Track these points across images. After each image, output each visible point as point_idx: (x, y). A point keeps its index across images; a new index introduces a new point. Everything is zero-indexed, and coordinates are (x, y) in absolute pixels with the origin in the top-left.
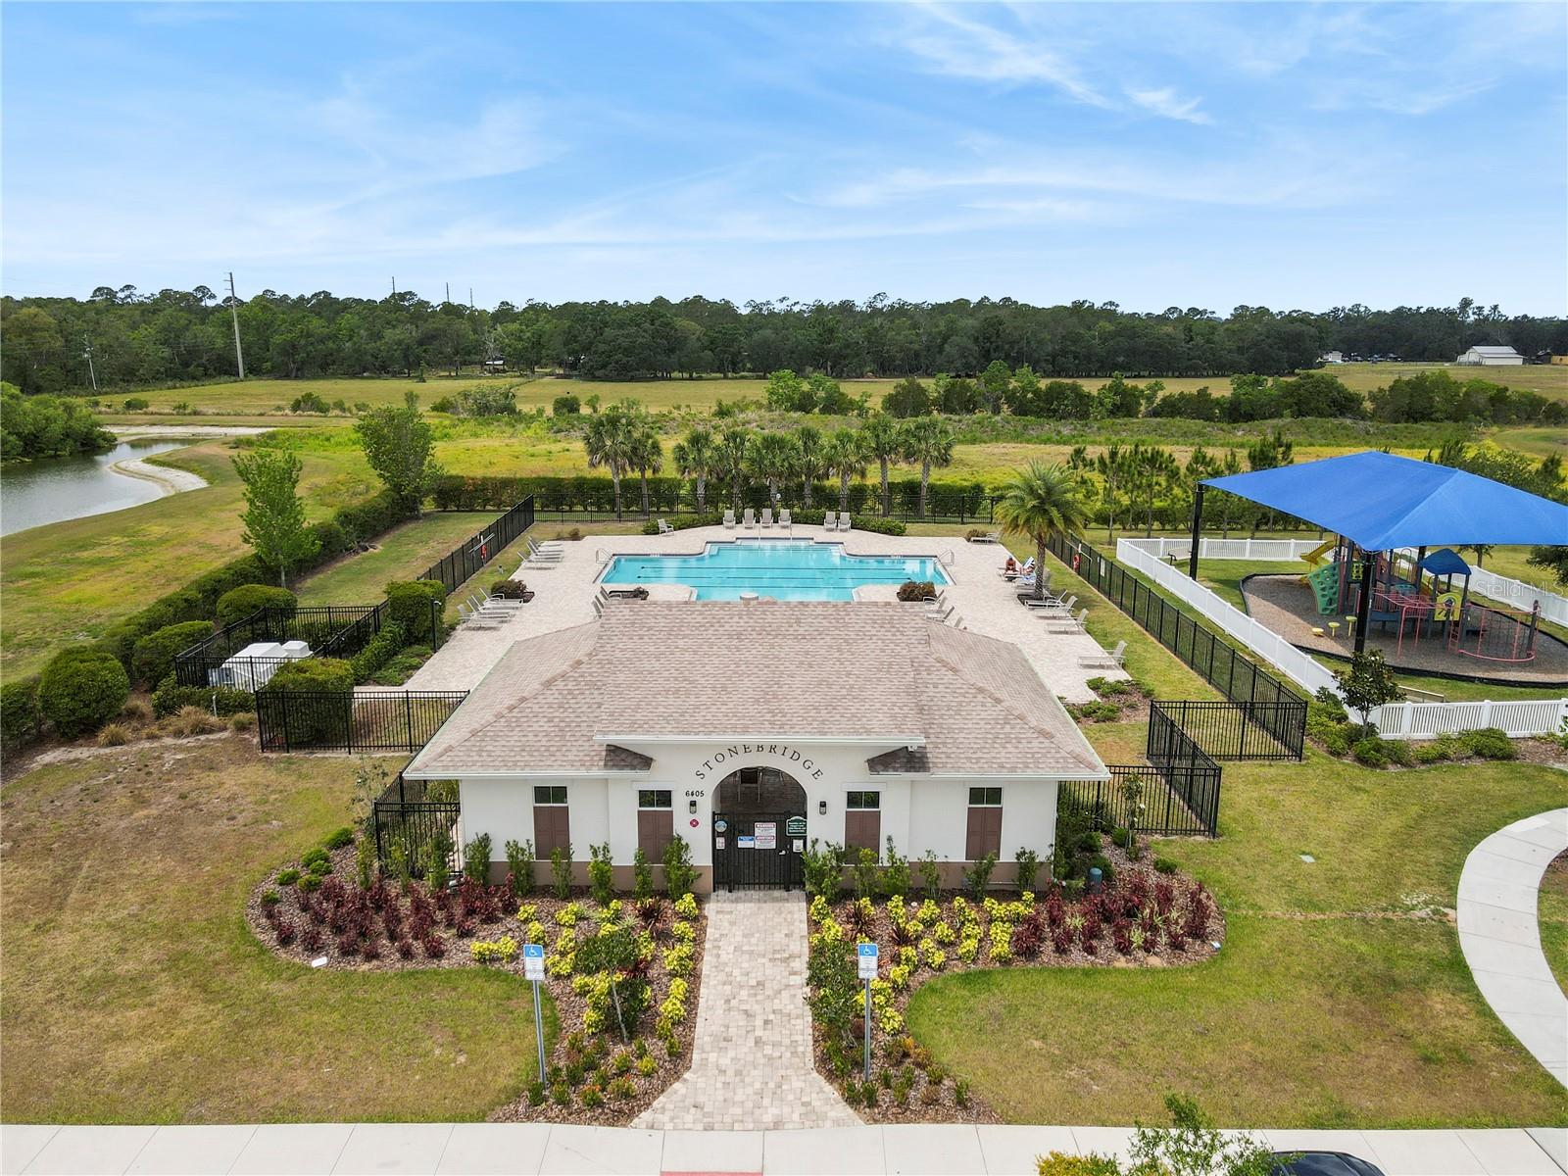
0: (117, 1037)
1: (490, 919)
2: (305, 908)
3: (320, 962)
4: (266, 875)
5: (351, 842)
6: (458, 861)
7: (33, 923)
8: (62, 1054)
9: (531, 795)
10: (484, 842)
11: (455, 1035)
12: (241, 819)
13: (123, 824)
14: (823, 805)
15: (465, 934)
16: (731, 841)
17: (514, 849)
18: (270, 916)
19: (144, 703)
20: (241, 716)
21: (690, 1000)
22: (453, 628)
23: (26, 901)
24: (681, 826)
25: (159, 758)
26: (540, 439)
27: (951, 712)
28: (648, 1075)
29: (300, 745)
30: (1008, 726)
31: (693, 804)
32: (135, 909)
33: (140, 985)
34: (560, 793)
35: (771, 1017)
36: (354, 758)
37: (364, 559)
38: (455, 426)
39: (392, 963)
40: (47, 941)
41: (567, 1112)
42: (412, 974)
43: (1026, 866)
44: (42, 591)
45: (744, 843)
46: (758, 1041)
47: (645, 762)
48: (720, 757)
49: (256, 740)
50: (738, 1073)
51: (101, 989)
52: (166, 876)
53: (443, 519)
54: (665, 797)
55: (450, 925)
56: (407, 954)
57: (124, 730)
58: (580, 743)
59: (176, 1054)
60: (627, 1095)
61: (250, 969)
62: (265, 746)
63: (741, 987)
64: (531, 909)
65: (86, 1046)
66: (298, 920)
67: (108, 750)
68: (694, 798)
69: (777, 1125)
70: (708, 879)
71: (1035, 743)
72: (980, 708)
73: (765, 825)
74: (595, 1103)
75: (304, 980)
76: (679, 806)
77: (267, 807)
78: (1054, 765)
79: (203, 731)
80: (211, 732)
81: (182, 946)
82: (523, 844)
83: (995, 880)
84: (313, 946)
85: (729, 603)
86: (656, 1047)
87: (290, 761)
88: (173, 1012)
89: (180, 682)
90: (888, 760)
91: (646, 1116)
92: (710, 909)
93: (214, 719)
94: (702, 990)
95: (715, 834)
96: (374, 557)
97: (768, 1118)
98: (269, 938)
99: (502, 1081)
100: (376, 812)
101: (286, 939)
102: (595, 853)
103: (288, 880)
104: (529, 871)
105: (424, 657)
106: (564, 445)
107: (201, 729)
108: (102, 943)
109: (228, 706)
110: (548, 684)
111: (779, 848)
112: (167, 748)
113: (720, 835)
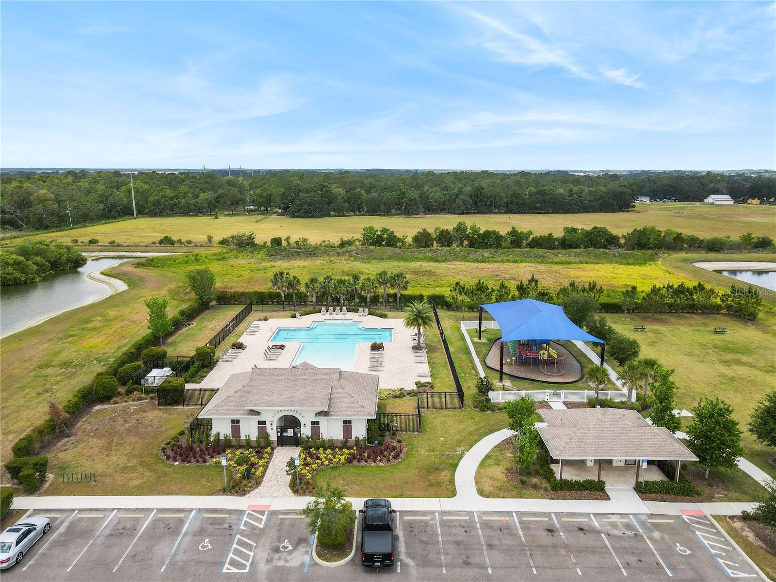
0: (131, 479)
1: (219, 454)
2: (173, 450)
3: (177, 463)
4: (162, 442)
5: (184, 433)
6: (212, 439)
7: (105, 454)
8: (120, 483)
9: (231, 421)
10: (218, 434)
11: (208, 479)
12: (154, 427)
13: (122, 428)
14: (305, 424)
15: (212, 457)
16: (282, 434)
17: (226, 436)
18: (164, 452)
19: (122, 390)
20: (152, 395)
21: (264, 473)
22: (218, 361)
23: (102, 449)
24: (269, 430)
25: (129, 408)
26: (263, 260)
27: (339, 401)
28: (250, 487)
29: (170, 404)
30: (353, 404)
31: (272, 424)
32: (130, 451)
33: (134, 469)
34: (238, 421)
36: (186, 408)
37: (189, 329)
38: (227, 253)
39: (194, 464)
40: (110, 458)
41: (231, 494)
42: (199, 466)
43: (357, 441)
44: (77, 343)
45: (285, 434)
47: (259, 413)
48: (278, 412)
49: (156, 402)
50: (271, 487)
51: (125, 469)
52: (137, 442)
53: (219, 308)
54: (264, 422)
55: (208, 455)
56: (198, 461)
57: (118, 399)
58: (242, 409)
59: (145, 483)
60: (244, 491)
61: (160, 465)
62: (159, 404)
64: (229, 451)
65: (124, 481)
66: (171, 454)
67: (113, 406)
69: (276, 497)
70: (276, 444)
72: (347, 399)
73: (290, 430)
74: (237, 492)
75: (173, 468)
76: (268, 425)
77: (161, 423)
79: (141, 400)
80: (143, 400)
81: (143, 460)
82: (228, 435)
83: (349, 445)
84: (175, 460)
86: (253, 482)
87: (167, 409)
88: (143, 474)
89: (133, 384)
90: (319, 414)
91: (248, 495)
92: (275, 451)
93: (143, 396)
94: (268, 470)
95: (277, 432)
96: (192, 329)
97: (275, 496)
98: (164, 458)
99: (217, 488)
100: (191, 426)
101: (168, 458)
102: (246, 436)
103: (168, 444)
104: (230, 441)
105: (208, 372)
106: (273, 263)
107: (140, 399)
108: (123, 459)
109: (148, 391)
110: (236, 392)
111: (294, 436)
112: (131, 405)
113: (279, 432)
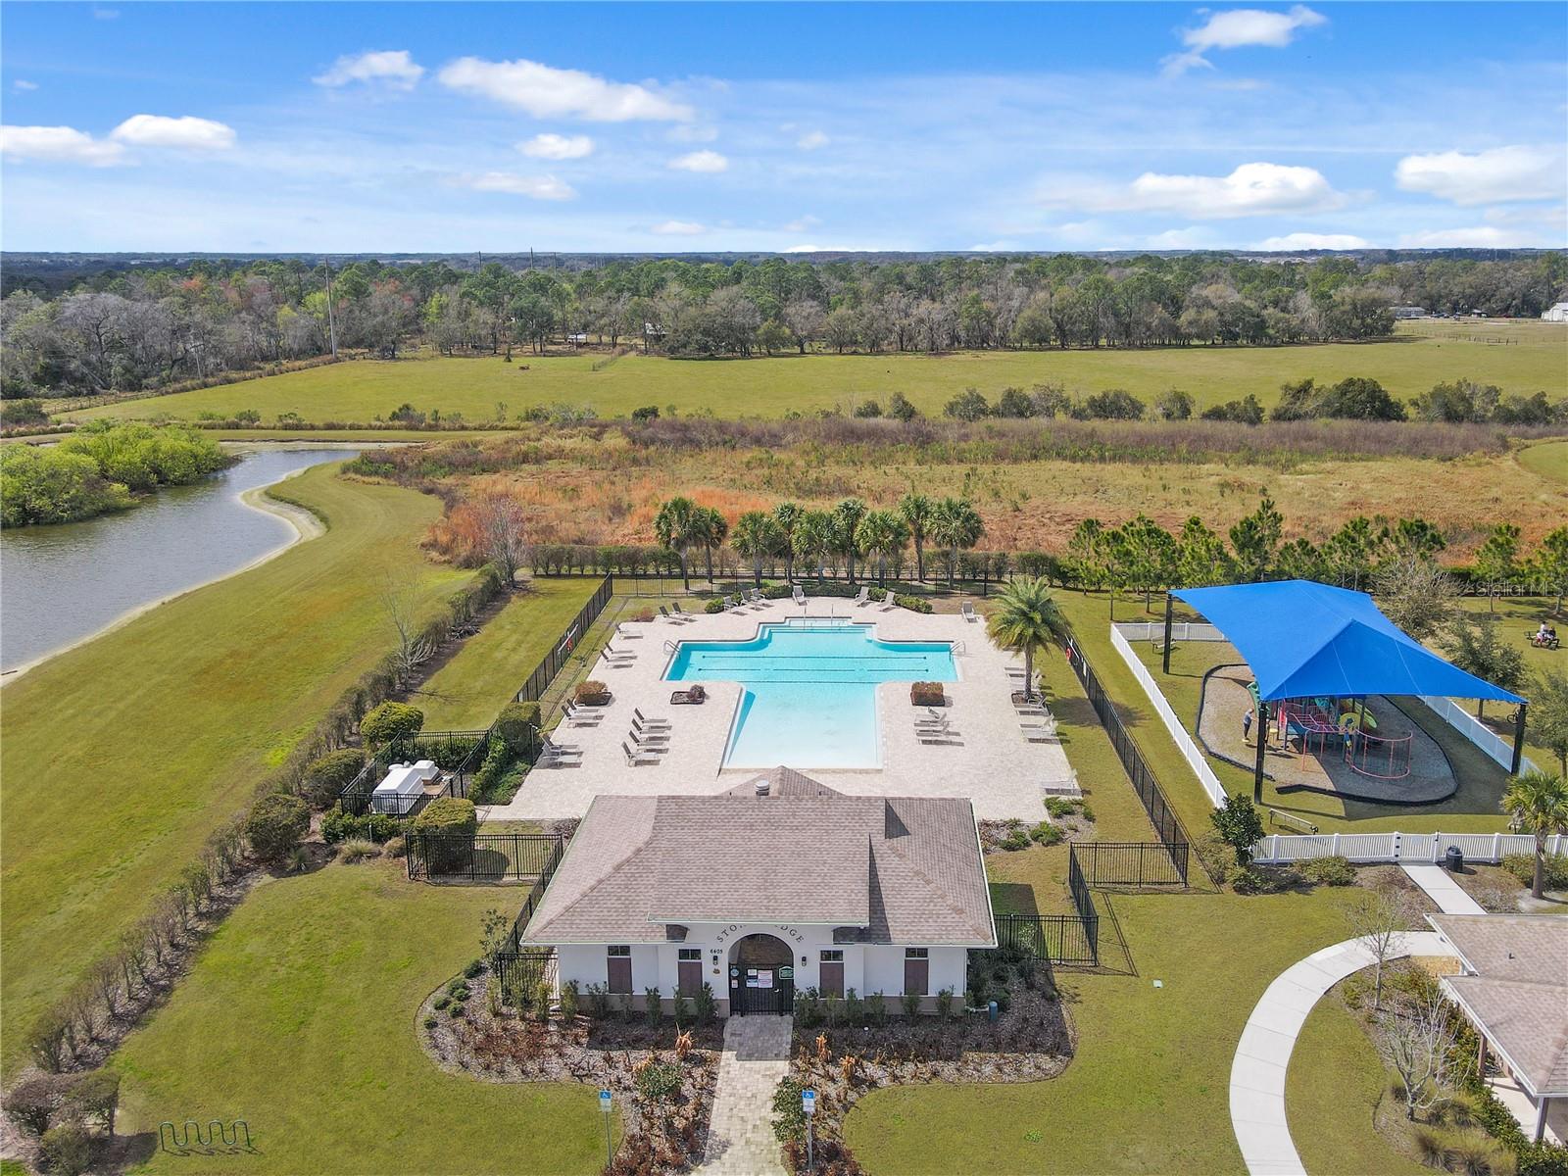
2: (454, 1031)
5: (482, 970)
6: (556, 993)
9: (605, 951)
10: (574, 983)
14: (804, 959)
16: (742, 982)
17: (594, 989)
18: (431, 1037)
20: (392, 843)
24: (707, 975)
27: (894, 892)
30: (932, 904)
31: (715, 958)
34: (625, 950)
35: (758, 1122)
43: (945, 999)
45: (751, 984)
46: (747, 1142)
47: (685, 932)
48: (734, 929)
50: (733, 1165)
54: (696, 953)
58: (638, 917)
62: (413, 874)
63: (741, 1098)
66: (451, 1042)
68: (716, 954)
70: (726, 1009)
71: (949, 919)
72: (914, 889)
73: (765, 972)
76: (706, 960)
78: (960, 936)
82: (599, 985)
83: (924, 1010)
85: (745, 798)
90: (845, 934)
92: (727, 1031)
93: (371, 845)
95: (731, 978)
98: (433, 1055)
102: (649, 991)
103: (441, 1006)
104: (604, 1000)
105: (523, 776)
107: (360, 857)
109: (382, 831)
110: (618, 868)
111: (774, 988)
113: (735, 978)
